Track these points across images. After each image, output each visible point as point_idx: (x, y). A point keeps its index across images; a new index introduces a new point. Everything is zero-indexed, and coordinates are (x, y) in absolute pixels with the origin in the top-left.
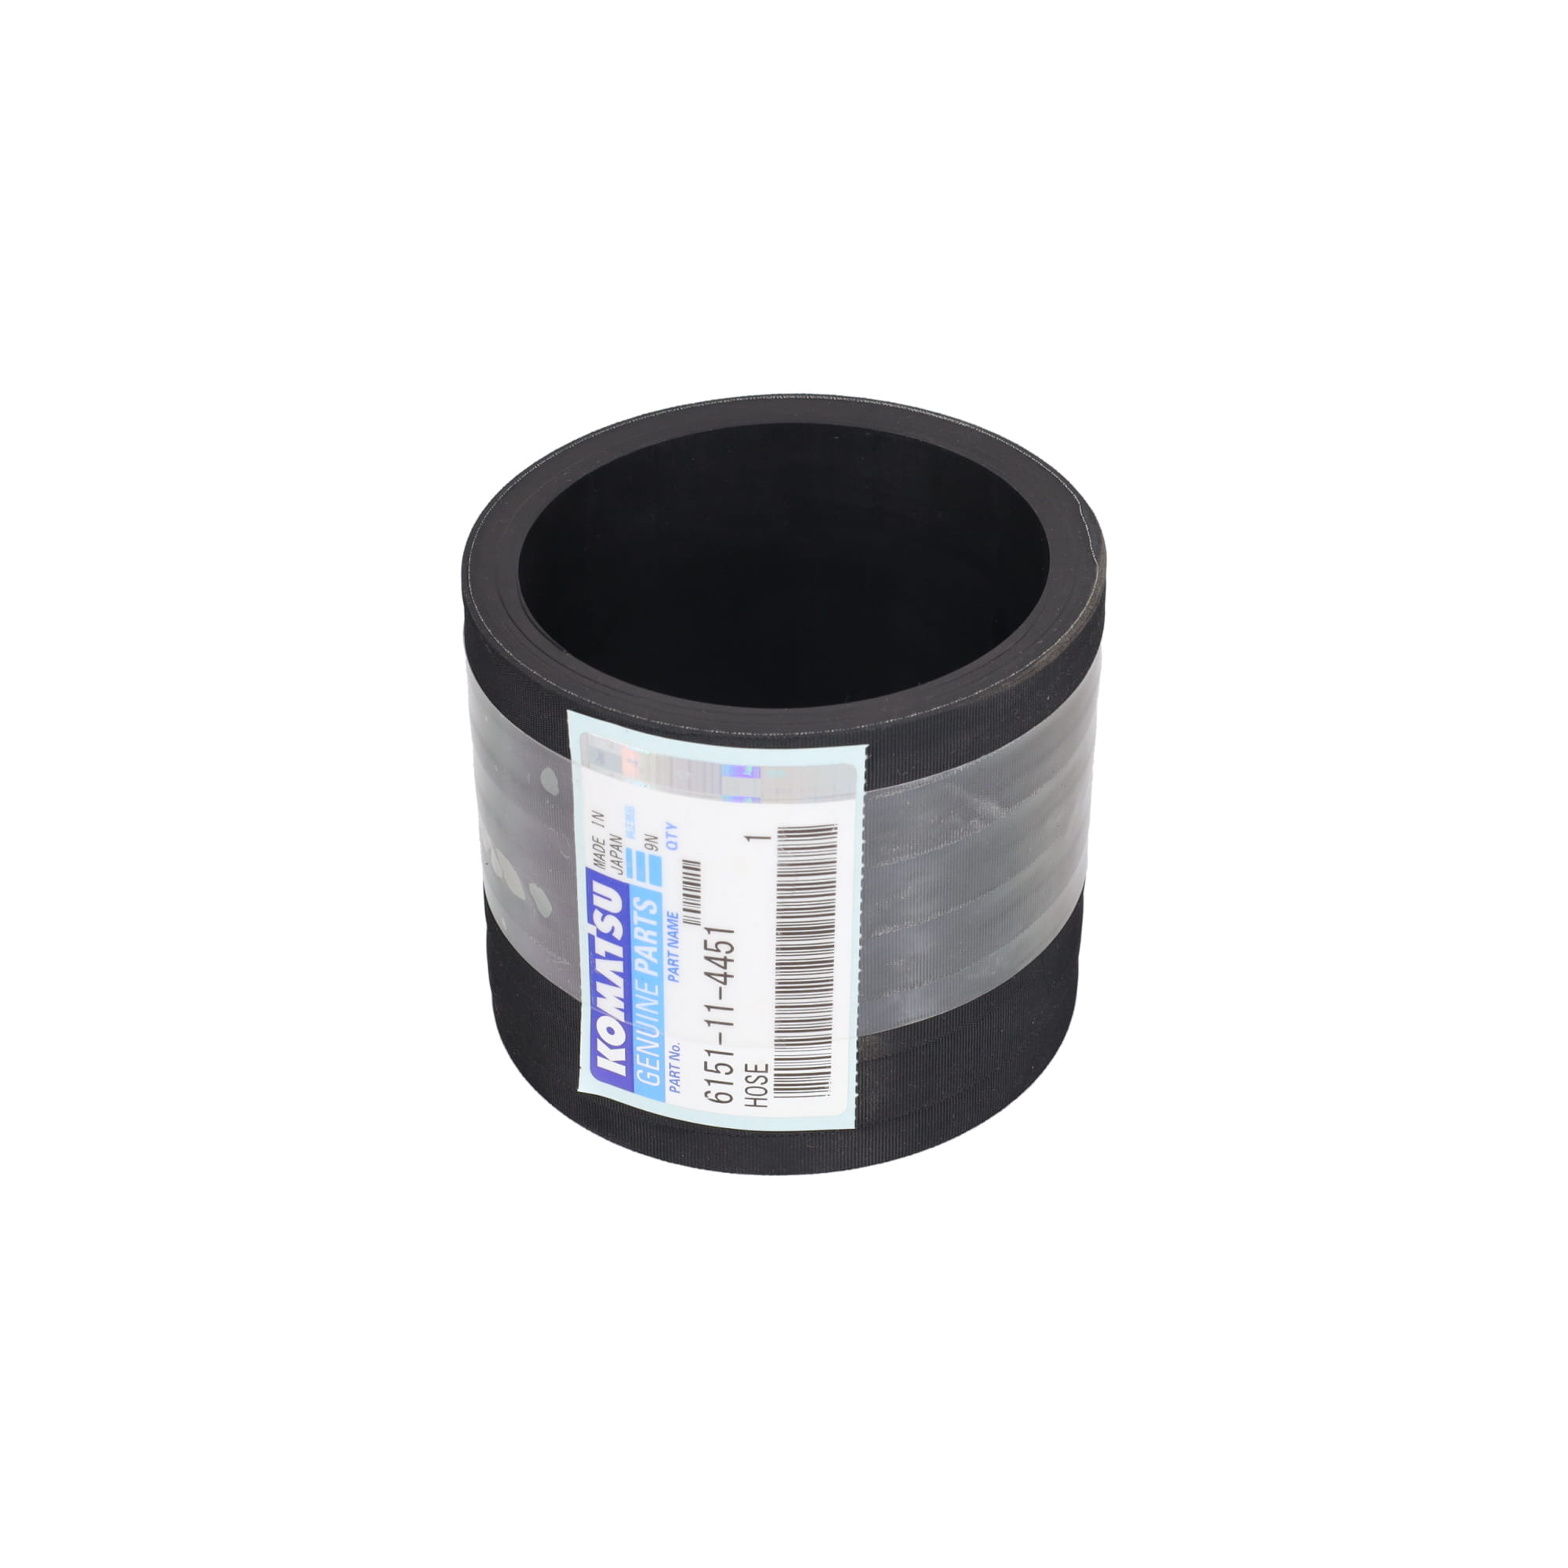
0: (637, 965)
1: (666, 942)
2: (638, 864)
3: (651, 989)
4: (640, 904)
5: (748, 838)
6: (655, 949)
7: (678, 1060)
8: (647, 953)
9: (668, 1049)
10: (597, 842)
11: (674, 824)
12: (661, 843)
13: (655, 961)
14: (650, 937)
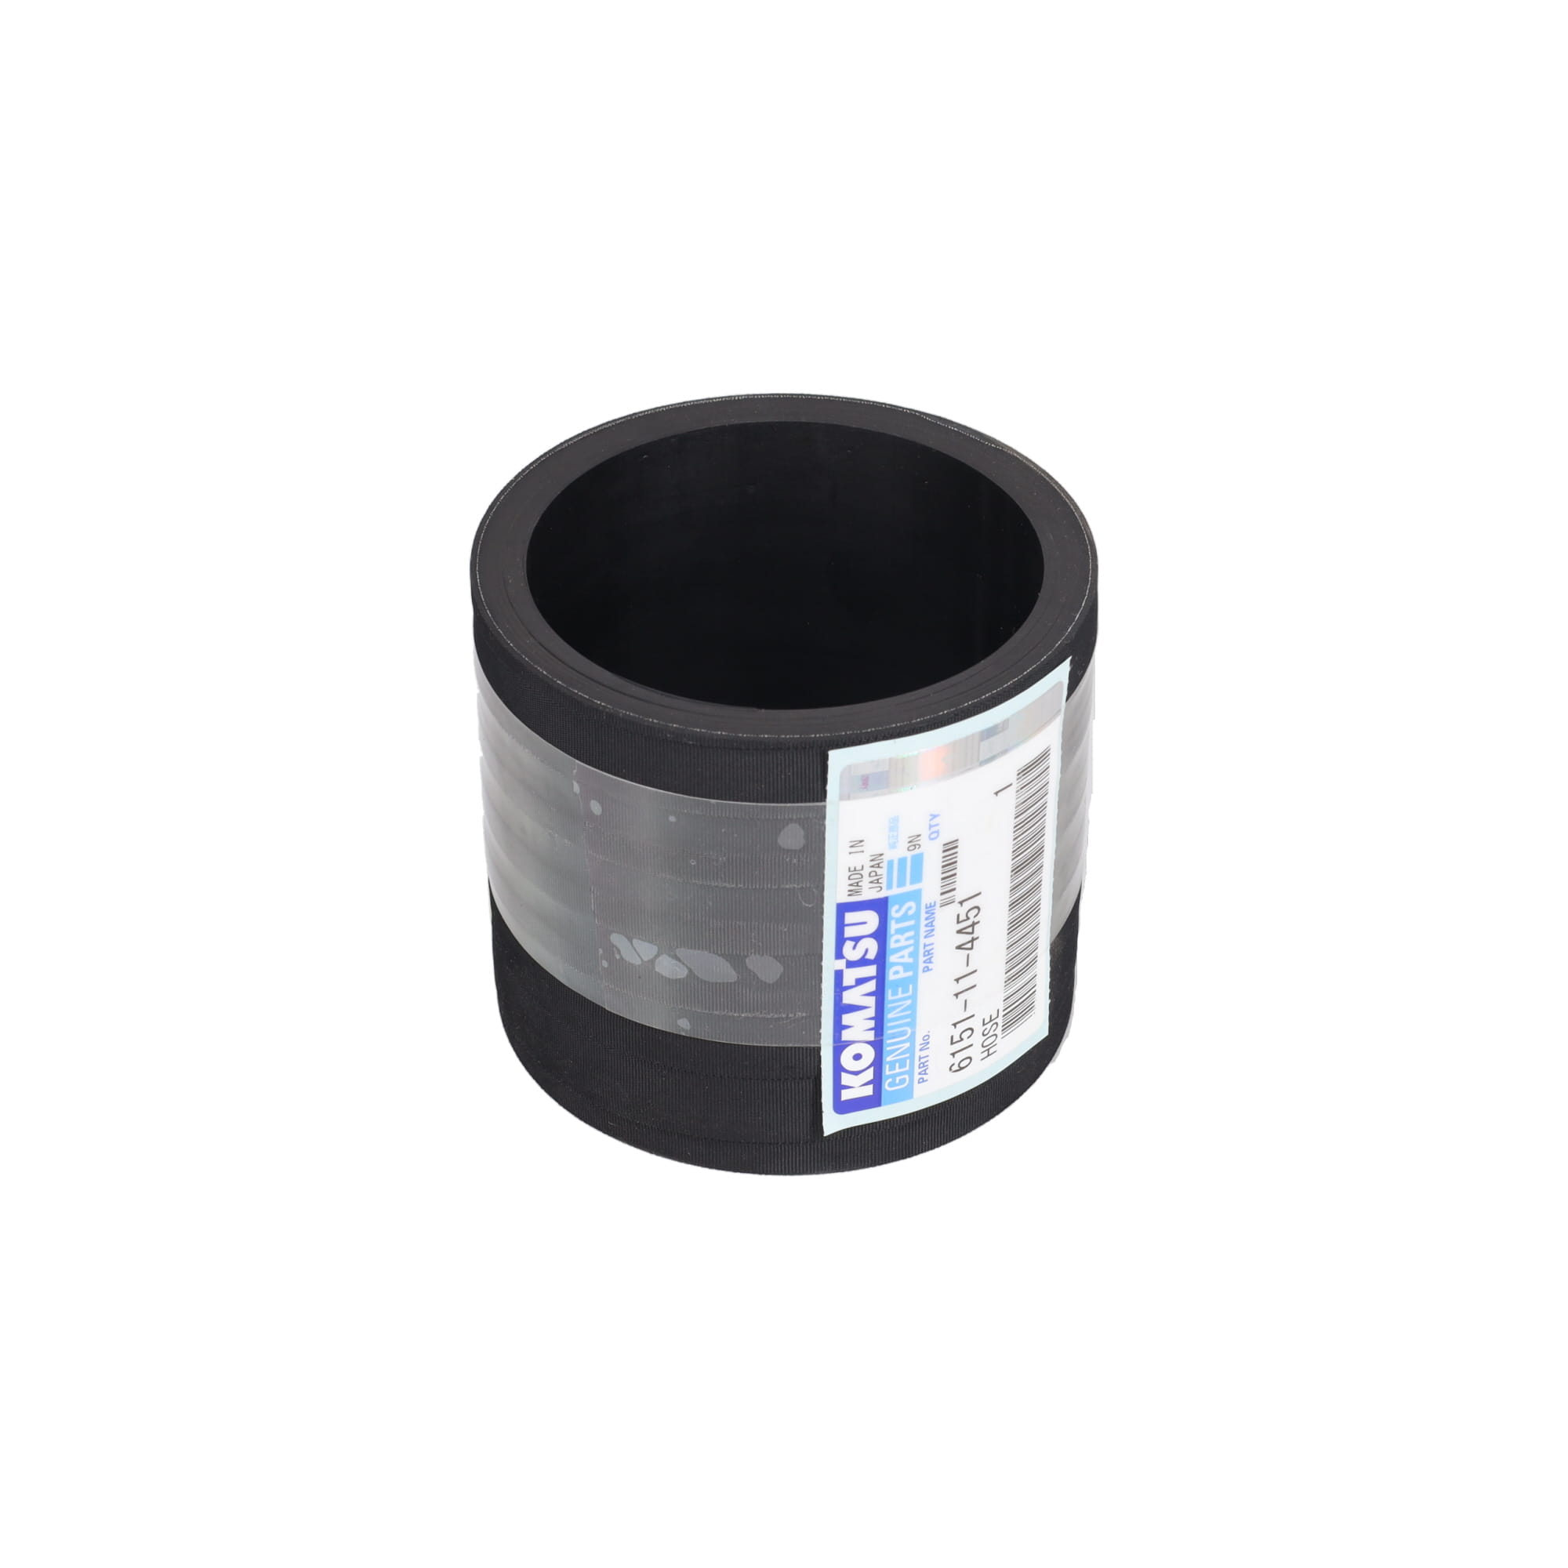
0: (891, 976)
1: (922, 934)
2: (899, 870)
3: (905, 991)
4: (897, 911)
5: (996, 793)
6: (911, 949)
7: (928, 1048)
8: (903, 957)
9: (919, 1040)
10: (855, 870)
11: (936, 813)
12: (924, 841)
13: (911, 960)
14: (908, 939)
